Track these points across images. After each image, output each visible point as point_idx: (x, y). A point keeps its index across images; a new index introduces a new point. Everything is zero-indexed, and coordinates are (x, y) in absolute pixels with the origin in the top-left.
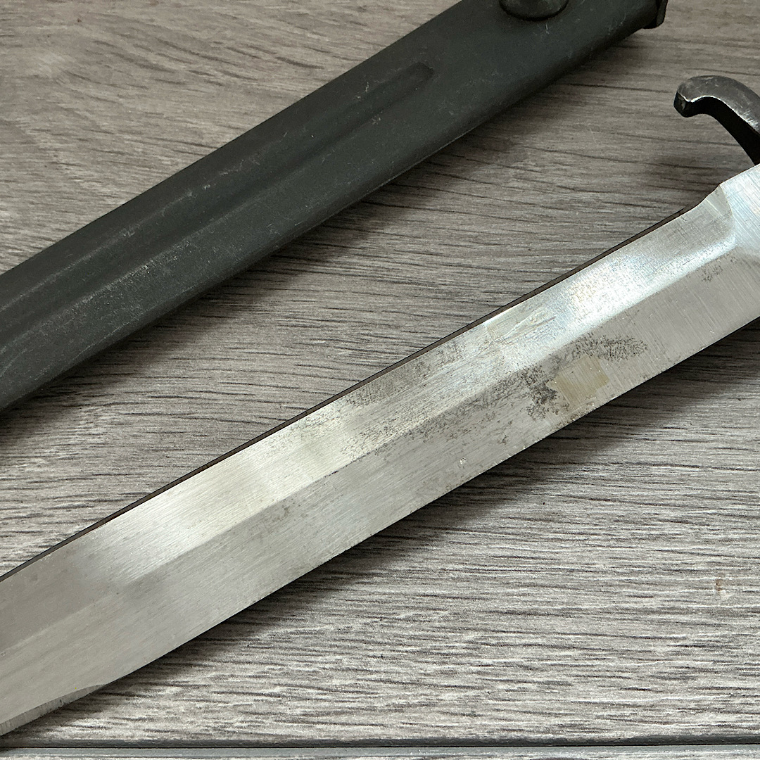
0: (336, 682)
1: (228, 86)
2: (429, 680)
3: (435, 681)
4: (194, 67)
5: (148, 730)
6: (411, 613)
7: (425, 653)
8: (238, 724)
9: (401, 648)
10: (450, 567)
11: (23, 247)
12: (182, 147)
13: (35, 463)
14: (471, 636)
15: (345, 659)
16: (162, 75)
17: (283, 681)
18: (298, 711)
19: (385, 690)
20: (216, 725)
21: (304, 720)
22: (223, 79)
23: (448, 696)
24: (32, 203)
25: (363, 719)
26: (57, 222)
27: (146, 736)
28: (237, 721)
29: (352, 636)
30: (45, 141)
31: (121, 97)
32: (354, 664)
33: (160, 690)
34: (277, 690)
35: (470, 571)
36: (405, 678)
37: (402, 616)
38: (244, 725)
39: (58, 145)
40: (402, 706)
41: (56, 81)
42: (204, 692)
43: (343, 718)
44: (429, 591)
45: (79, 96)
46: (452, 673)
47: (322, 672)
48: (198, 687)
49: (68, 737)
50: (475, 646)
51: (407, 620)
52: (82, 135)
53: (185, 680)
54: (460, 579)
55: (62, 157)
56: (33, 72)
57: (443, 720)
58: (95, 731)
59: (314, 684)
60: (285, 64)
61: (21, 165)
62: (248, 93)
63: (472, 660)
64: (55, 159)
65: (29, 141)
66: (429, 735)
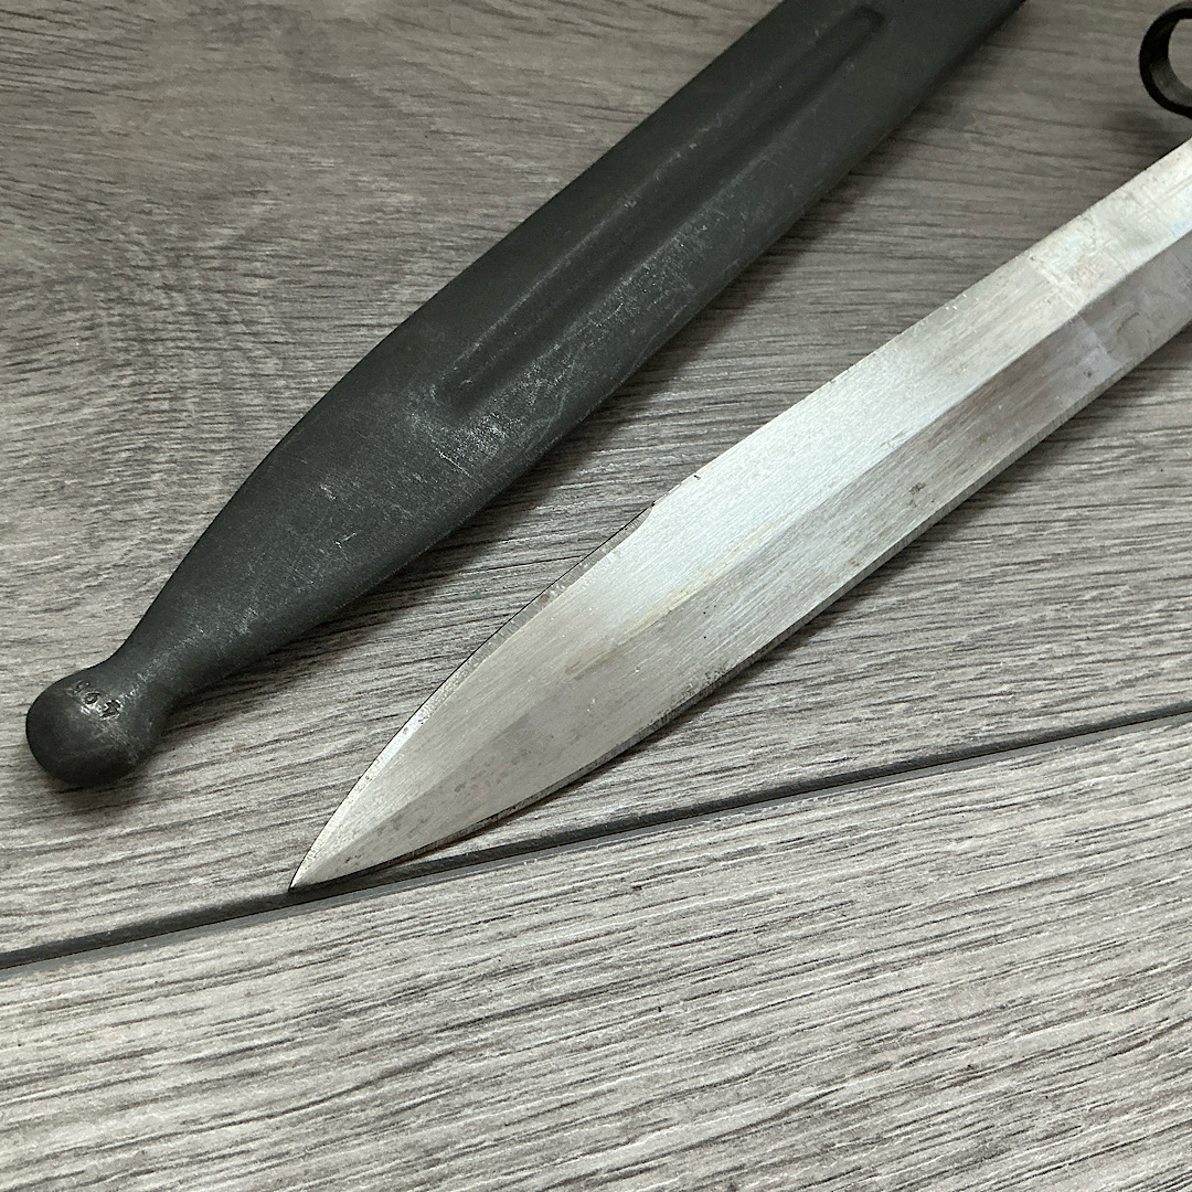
0: (1058, 670)
1: (605, 37)
2: (1141, 653)
3: (1148, 653)
4: (552, 14)
5: (898, 752)
6: (1095, 593)
7: (1125, 628)
8: (984, 728)
9: (1101, 628)
10: (1108, 543)
11: (454, 239)
12: (588, 111)
13: (613, 491)
14: (1159, 605)
15: (1054, 646)
16: (517, 23)
17: (1006, 678)
18: (1038, 704)
19: (1107, 669)
20: (964, 733)
21: (1045, 711)
22: (597, 29)
23: (1167, 664)
24: (434, 183)
25: (1101, 700)
26: (480, 206)
27: (900, 758)
28: (982, 725)
29: (1051, 625)
30: (407, 104)
31: (477, 49)
32: (1065, 650)
33: (887, 710)
34: (1005, 688)
35: (1127, 544)
36: (1120, 655)
37: (1087, 597)
38: (991, 727)
39: (427, 110)
40: (1130, 680)
41: (377, 28)
42: (932, 703)
43: (1084, 703)
44: (1100, 569)
45: (420, 47)
46: (1158, 643)
47: (1040, 663)
48: (924, 699)
49: (817, 777)
50: (1168, 613)
51: (1093, 600)
52: (452, 95)
53: (909, 694)
54: (1122, 554)
55: (439, 124)
56: (338, 15)
57: (1172, 687)
58: (842, 765)
59: (1037, 675)
60: (661, 14)
61: (391, 135)
62: (635, 46)
63: (1171, 627)
64: (433, 128)
65: (384, 104)
66: (1169, 703)
